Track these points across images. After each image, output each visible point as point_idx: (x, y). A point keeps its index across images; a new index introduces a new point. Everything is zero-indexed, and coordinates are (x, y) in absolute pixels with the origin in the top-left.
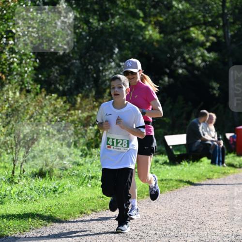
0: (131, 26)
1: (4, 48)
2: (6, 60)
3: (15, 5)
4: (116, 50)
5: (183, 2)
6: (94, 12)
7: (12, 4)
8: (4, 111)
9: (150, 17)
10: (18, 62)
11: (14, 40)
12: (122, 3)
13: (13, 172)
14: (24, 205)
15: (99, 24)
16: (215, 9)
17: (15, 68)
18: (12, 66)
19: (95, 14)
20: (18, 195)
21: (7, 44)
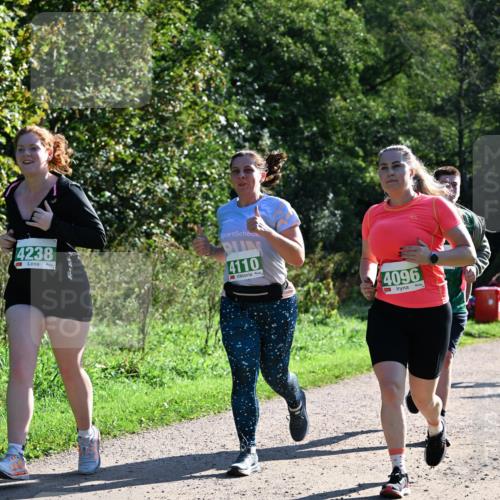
0: (348, 167)
1: (197, 194)
2: (198, 207)
3: (210, 142)
4: (331, 196)
5: (412, 138)
6: (305, 150)
7: (206, 141)
8: (196, 269)
9: (371, 156)
10: (213, 210)
11: (208, 184)
12: (338, 138)
13: (207, 341)
14: (219, 381)
15: (310, 164)
16: (450, 146)
17: (209, 217)
18: (206, 215)
19: (306, 152)
20: (212, 369)
21: (200, 189)
